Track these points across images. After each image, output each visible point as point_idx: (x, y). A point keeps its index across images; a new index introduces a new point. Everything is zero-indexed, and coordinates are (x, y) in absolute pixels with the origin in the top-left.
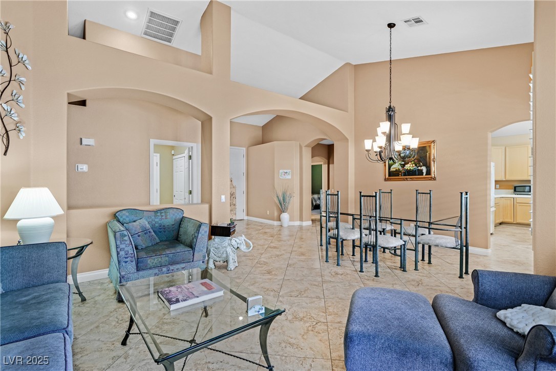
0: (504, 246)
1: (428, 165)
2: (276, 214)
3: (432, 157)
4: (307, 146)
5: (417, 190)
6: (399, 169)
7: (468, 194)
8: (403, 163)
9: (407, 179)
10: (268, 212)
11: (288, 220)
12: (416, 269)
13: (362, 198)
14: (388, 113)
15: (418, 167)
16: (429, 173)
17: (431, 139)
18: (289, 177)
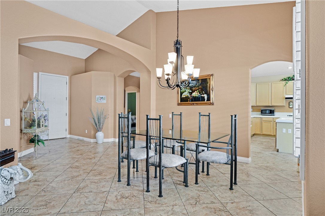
0: (258, 153)
1: (208, 93)
2: (93, 132)
3: (211, 87)
4: (120, 76)
5: (199, 113)
6: (188, 96)
7: (237, 116)
8: (191, 91)
9: (193, 104)
10: (86, 131)
11: (103, 137)
12: (196, 183)
13: (149, 121)
14: (176, 46)
15: (201, 95)
16: (209, 99)
17: (211, 73)
18: (104, 101)
